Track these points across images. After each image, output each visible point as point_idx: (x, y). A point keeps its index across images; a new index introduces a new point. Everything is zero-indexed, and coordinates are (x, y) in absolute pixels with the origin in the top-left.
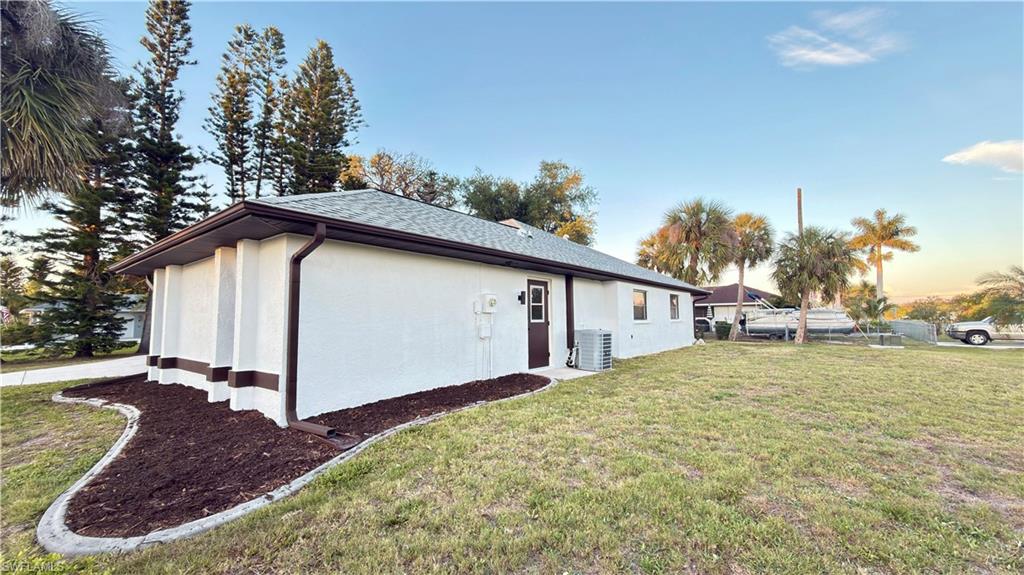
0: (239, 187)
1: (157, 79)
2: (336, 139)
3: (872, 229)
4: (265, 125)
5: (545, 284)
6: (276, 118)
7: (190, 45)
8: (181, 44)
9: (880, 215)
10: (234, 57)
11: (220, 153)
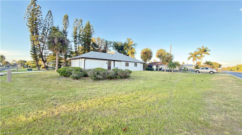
0: (76, 45)
1: (65, 29)
2: (90, 37)
3: (201, 50)
4: (80, 35)
5: (111, 62)
6: (81, 34)
7: (69, 23)
8: (68, 23)
9: (203, 47)
10: (75, 24)
11: (73, 40)
